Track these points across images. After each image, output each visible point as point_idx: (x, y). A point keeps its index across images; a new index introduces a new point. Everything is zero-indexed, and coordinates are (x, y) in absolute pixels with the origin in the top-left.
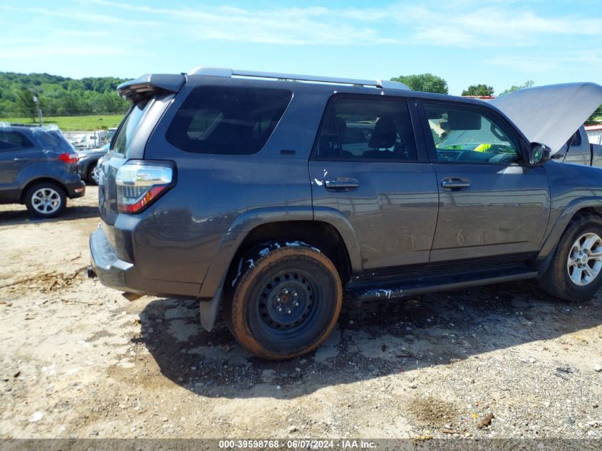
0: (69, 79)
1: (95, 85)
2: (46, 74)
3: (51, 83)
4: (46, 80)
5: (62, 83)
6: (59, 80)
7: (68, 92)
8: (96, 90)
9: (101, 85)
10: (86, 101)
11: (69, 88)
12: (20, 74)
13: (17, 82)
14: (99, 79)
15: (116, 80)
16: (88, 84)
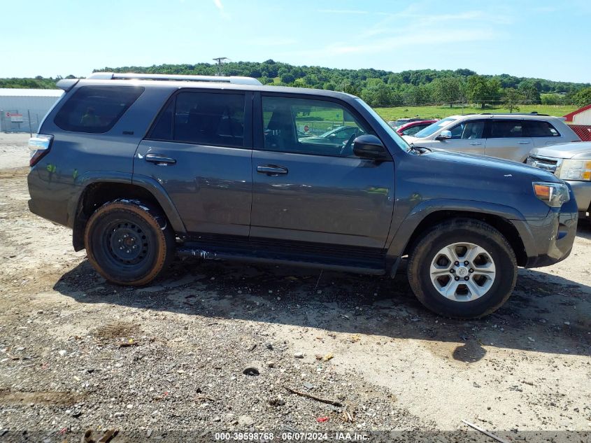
0: (390, 73)
1: (412, 78)
2: (372, 69)
3: (375, 78)
4: (371, 74)
5: (384, 77)
6: (381, 74)
7: (387, 85)
8: (412, 83)
9: (417, 78)
10: (401, 93)
11: (389, 81)
12: (351, 71)
13: (348, 78)
14: (417, 72)
15: (433, 71)
16: (407, 77)
